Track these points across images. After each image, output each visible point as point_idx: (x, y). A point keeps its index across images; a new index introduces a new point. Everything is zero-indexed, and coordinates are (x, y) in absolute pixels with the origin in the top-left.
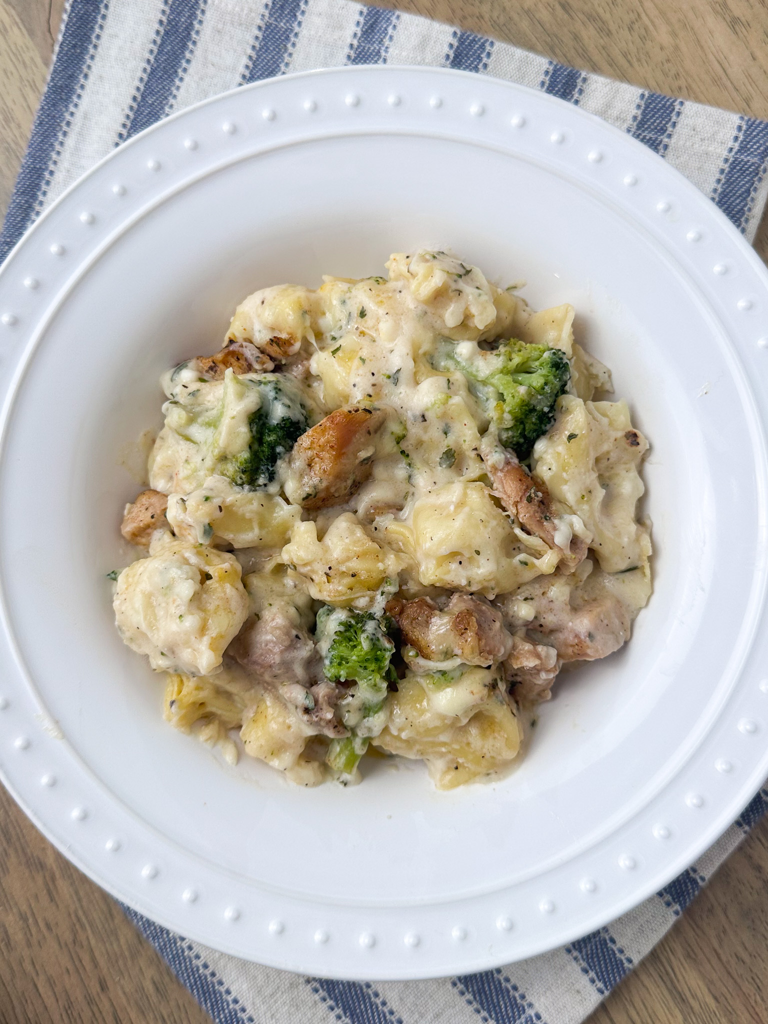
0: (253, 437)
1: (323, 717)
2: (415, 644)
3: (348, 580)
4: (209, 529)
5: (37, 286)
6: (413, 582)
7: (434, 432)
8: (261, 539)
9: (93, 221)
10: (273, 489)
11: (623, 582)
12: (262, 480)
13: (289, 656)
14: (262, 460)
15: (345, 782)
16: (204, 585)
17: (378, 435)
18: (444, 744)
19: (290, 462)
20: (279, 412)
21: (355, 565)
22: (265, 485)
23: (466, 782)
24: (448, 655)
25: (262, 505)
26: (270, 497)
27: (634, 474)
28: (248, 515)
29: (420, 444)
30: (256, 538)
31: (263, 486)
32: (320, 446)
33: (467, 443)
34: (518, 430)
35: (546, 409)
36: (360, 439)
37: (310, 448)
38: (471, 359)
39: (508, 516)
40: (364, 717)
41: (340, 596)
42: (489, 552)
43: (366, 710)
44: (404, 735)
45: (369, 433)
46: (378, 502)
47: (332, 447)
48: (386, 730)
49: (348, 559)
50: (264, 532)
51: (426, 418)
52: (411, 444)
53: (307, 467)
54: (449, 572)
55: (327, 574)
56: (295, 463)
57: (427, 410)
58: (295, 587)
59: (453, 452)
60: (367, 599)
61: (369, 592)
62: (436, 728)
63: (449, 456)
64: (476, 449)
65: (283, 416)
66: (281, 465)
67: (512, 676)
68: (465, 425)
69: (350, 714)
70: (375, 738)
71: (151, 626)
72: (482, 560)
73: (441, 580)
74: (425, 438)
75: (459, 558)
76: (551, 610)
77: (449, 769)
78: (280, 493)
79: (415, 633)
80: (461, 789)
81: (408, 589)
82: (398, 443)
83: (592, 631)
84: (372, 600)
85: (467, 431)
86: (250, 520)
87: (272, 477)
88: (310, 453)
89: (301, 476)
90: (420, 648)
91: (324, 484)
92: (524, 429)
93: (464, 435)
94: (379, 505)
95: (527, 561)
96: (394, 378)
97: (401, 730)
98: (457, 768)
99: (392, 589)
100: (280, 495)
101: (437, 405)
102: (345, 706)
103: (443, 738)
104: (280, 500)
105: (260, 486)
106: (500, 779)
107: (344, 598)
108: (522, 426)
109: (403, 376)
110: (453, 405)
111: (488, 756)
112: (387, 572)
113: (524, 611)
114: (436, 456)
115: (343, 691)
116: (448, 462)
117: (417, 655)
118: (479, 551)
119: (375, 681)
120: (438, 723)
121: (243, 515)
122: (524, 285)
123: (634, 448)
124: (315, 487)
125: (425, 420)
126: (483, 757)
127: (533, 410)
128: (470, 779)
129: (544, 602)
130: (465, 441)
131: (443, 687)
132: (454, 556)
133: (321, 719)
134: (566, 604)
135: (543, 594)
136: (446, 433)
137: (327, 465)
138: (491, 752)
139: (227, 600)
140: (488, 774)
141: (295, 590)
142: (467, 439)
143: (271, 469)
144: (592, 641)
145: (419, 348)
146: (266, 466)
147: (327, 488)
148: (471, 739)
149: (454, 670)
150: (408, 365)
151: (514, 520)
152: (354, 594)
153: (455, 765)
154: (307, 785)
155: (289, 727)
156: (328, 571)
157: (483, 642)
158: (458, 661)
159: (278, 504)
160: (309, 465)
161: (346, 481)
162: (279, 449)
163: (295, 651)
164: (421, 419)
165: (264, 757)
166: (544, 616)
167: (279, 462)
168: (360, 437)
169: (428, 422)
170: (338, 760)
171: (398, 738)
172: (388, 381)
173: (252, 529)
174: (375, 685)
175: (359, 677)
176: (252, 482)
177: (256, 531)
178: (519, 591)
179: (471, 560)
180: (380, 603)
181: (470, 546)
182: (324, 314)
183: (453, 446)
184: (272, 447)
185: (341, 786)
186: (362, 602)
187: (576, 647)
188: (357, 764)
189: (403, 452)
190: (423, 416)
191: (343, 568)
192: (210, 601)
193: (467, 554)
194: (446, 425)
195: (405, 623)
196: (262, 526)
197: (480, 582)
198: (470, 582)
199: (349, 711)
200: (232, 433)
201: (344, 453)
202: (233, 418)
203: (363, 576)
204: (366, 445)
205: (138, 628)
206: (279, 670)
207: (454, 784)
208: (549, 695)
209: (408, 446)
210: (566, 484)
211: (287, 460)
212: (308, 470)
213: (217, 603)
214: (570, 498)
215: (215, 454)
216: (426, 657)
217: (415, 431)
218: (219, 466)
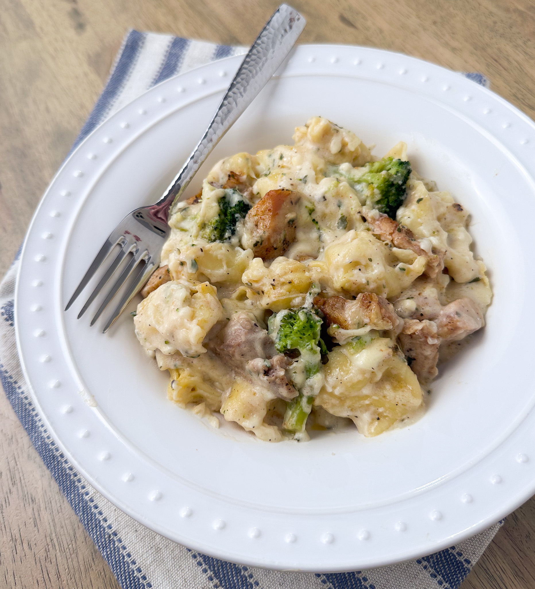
0: (221, 210)
1: (278, 375)
2: (336, 321)
3: (287, 287)
4: (195, 263)
5: (95, 158)
6: (330, 289)
7: (332, 207)
8: (228, 274)
9: (128, 126)
10: (234, 240)
11: (472, 289)
12: (227, 235)
13: (251, 337)
14: (227, 224)
15: (298, 439)
16: (193, 296)
17: (297, 205)
18: (366, 397)
19: (244, 224)
20: (236, 199)
21: (290, 277)
22: (230, 238)
23: (387, 429)
24: (361, 325)
25: (228, 250)
26: (233, 247)
27: (463, 229)
28: (219, 257)
29: (324, 216)
30: (225, 272)
31: (228, 239)
32: (262, 211)
33: (353, 209)
34: (384, 202)
35: (400, 182)
36: (287, 205)
37: (256, 215)
38: (349, 171)
39: (387, 244)
40: (307, 379)
41: (282, 296)
42: (378, 259)
43: (308, 371)
44: (337, 392)
45: (292, 203)
46: (301, 253)
47: (269, 210)
48: (323, 389)
49: (286, 274)
50: (230, 269)
51: (326, 198)
52: (318, 216)
53: (255, 226)
54: (353, 275)
55: (272, 285)
56: (247, 224)
57: (326, 192)
58: (252, 304)
59: (345, 218)
60: (300, 298)
61: (301, 294)
62: (359, 382)
63: (343, 221)
64: (359, 212)
65: (238, 200)
66: (239, 226)
67: (408, 351)
68: (351, 197)
69: (297, 374)
70: (316, 396)
71: (158, 322)
72: (374, 265)
73: (349, 281)
74: (327, 211)
75: (359, 267)
76: (427, 304)
77: (373, 420)
78: (239, 245)
79: (336, 314)
80: (385, 435)
81: (327, 293)
82: (310, 214)
83: (458, 311)
84: (304, 299)
85: (352, 201)
86: (221, 261)
87: (233, 232)
88: (256, 218)
89: (252, 232)
90: (340, 323)
91: (267, 234)
92: (388, 202)
93: (351, 205)
94: (302, 254)
95: (404, 267)
96: (304, 180)
97: (334, 387)
98: (378, 419)
99: (316, 290)
100: (239, 246)
101: (332, 188)
102: (292, 369)
103: (366, 391)
104: (239, 249)
105: (226, 239)
106: (412, 423)
107: (285, 297)
108: (386, 200)
109: (308, 179)
110: (341, 186)
111: (400, 404)
112: (312, 278)
113: (409, 305)
114: (335, 223)
115: (290, 360)
116: (343, 225)
117: (339, 328)
118: (371, 259)
119: (312, 346)
120: (360, 377)
121: (217, 257)
122: (374, 147)
123: (460, 213)
124: (261, 237)
125: (325, 200)
126: (397, 405)
127: (392, 185)
128: (390, 426)
129: (421, 299)
130: (352, 209)
131: (360, 350)
132: (355, 264)
133: (276, 378)
134: (436, 299)
135: (419, 294)
136: (339, 206)
137: (268, 223)
138: (402, 400)
139: (208, 303)
140: (403, 420)
141: (252, 307)
142: (353, 207)
143: (232, 228)
144: (459, 317)
145: (317, 167)
146: (229, 227)
147: (269, 239)
148: (386, 392)
149: (366, 335)
150: (312, 174)
151: (391, 245)
152: (291, 295)
153: (377, 417)
154: (270, 440)
155: (255, 394)
156: (273, 282)
157: (383, 310)
158: (368, 329)
159: (238, 251)
160: (257, 225)
161: (280, 235)
162: (237, 215)
163: (255, 333)
164: (323, 200)
165: (238, 419)
166: (423, 307)
167: (237, 224)
168: (286, 205)
169: (327, 200)
170: (291, 420)
171: (332, 394)
172: (300, 182)
173: (222, 266)
174: (312, 349)
175: (300, 346)
176: (221, 238)
177: (225, 267)
178: (403, 294)
179: (366, 266)
180: (309, 300)
181: (364, 256)
182: (259, 164)
183: (345, 214)
184: (233, 215)
185: (296, 442)
186: (297, 301)
187: (449, 324)
188: (305, 422)
189: (314, 220)
190: (324, 197)
191: (282, 280)
192: (197, 303)
193: (364, 262)
194: (339, 201)
195: (328, 310)
196: (228, 266)
197: (375, 281)
198: (368, 281)
199: (295, 372)
200: (208, 207)
201: (277, 214)
202: (208, 199)
203: (296, 282)
204: (290, 211)
205: (150, 325)
206: (245, 347)
207: (379, 432)
208: (436, 372)
209: (317, 217)
210: (421, 226)
211: (242, 222)
212: (256, 228)
213: (201, 304)
214: (426, 233)
215: (198, 222)
216: (346, 328)
217: (320, 208)
218: (201, 233)
